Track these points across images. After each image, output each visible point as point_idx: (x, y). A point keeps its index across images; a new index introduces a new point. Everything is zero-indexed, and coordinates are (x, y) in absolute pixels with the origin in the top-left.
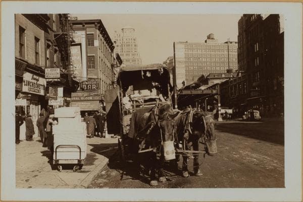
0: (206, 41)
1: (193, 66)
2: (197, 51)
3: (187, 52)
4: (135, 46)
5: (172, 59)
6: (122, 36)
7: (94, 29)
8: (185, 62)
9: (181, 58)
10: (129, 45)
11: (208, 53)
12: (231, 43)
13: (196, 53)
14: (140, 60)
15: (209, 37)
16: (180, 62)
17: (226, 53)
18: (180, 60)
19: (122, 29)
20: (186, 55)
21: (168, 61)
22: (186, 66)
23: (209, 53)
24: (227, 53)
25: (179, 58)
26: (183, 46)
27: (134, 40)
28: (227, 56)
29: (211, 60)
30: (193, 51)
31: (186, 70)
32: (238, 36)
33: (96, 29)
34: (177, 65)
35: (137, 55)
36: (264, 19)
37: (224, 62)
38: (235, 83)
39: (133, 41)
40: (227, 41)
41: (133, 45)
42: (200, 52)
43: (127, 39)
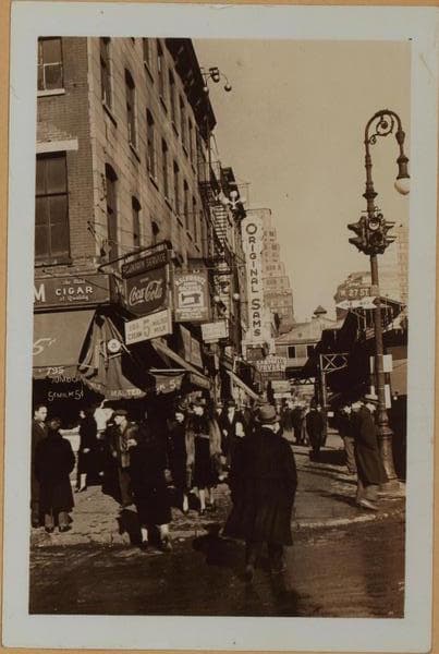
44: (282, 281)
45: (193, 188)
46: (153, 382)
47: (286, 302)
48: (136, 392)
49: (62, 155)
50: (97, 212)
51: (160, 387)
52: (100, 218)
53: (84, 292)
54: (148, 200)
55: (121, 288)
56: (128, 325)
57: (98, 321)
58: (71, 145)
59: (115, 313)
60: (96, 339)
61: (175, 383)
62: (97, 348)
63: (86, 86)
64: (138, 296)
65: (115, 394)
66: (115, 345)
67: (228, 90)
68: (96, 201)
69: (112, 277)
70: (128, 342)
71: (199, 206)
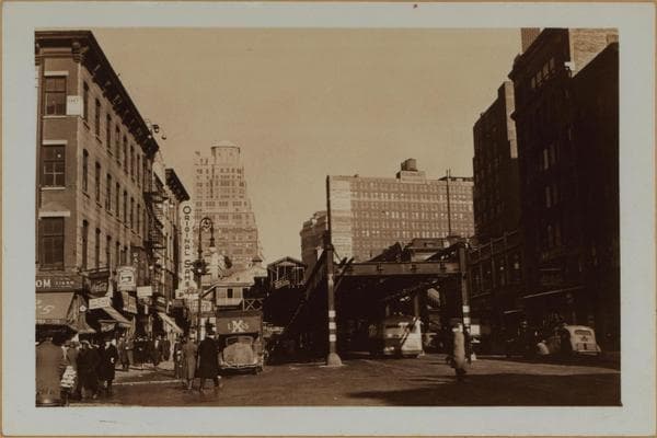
0: (398, 176)
1: (371, 230)
2: (379, 196)
3: (356, 199)
4: (242, 184)
5: (324, 217)
6: (211, 162)
7: (71, 60)
8: (353, 220)
9: (343, 211)
10: (227, 184)
11: (403, 200)
12: (454, 179)
13: (377, 199)
14: (251, 215)
15: (405, 167)
16: (340, 219)
17: (443, 200)
18: (340, 215)
19: (213, 148)
20: (354, 205)
21: (315, 221)
22: (354, 229)
23: (406, 200)
24: (446, 201)
25: (339, 211)
26: (347, 185)
27: (239, 171)
28: (446, 209)
29: (410, 215)
30: (369, 196)
31: (354, 239)
32: (474, 160)
33: (77, 60)
34: (333, 228)
35: (245, 204)
36: (573, 75)
37: (439, 221)
38: (486, 257)
39: (237, 174)
40: (445, 175)
41: (237, 184)
42: (384, 198)
43: (222, 171)
44: (247, 216)
45: (139, 199)
46: (100, 326)
47: (250, 237)
48: (92, 331)
49: (62, 218)
50: (78, 246)
51: (103, 329)
52: (79, 248)
53: (69, 284)
54: (105, 226)
55: (88, 282)
56: (90, 301)
57: (75, 298)
58: (67, 214)
59: (84, 294)
60: (75, 306)
61: (111, 327)
62: (75, 310)
63: (76, 187)
64: (96, 288)
65: (81, 331)
66: (83, 308)
67: (164, 139)
68: (78, 240)
69: (84, 277)
70: (91, 308)
71: (143, 207)
